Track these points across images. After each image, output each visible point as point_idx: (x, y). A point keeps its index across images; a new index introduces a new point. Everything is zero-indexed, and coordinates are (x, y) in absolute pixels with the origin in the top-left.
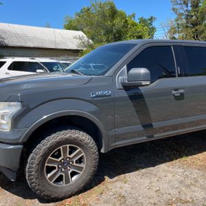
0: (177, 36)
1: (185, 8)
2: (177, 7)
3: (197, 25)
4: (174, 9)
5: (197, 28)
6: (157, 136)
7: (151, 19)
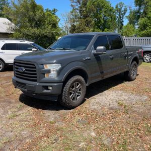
0: (75, 24)
1: (79, 5)
2: (74, 4)
3: (87, 17)
4: (72, 6)
5: (87, 19)
6: (106, 77)
7: (54, 10)
